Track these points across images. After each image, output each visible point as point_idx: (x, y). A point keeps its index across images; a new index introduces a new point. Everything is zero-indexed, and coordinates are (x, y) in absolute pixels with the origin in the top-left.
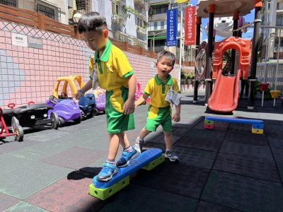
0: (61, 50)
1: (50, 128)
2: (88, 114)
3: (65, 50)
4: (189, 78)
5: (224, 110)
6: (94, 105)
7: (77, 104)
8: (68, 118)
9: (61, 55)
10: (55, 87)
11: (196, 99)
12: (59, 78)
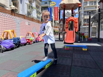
0: (5, 20)
2: (17, 46)
3: (7, 20)
6: (20, 42)
7: (12, 42)
8: (8, 47)
9: (5, 22)
10: (2, 35)
11: (59, 39)
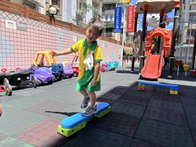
0: (40, 32)
1: (31, 87)
2: (58, 78)
3: (43, 33)
4: (128, 55)
5: (152, 78)
6: (62, 72)
7: (51, 71)
8: (43, 80)
9: (40, 36)
10: (35, 59)
11: (133, 69)
12: (38, 52)
